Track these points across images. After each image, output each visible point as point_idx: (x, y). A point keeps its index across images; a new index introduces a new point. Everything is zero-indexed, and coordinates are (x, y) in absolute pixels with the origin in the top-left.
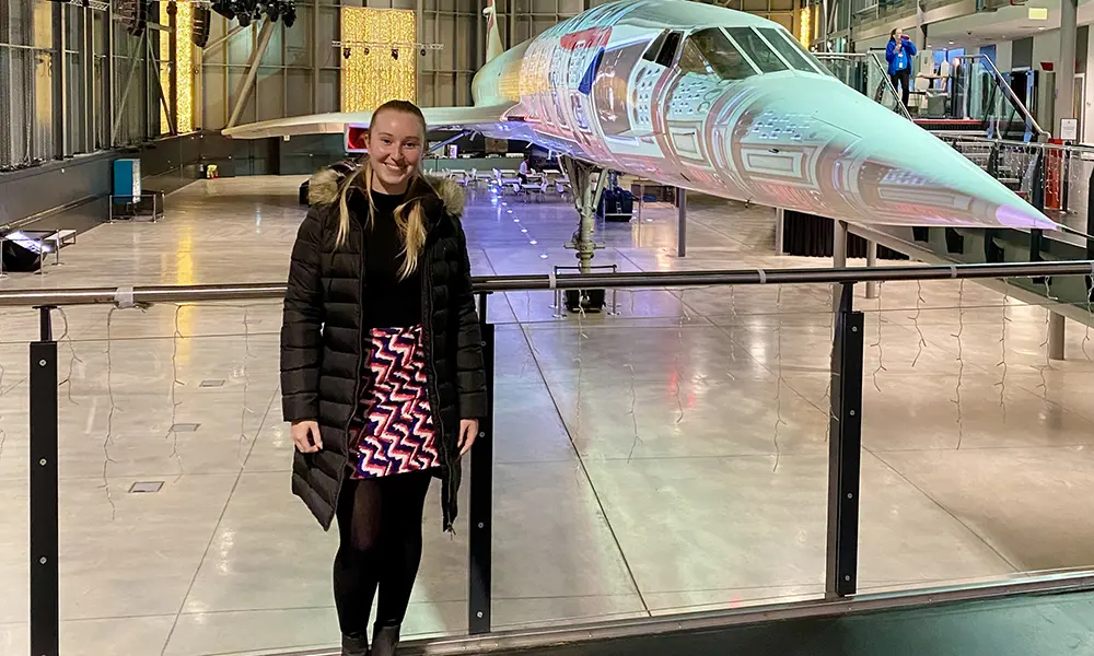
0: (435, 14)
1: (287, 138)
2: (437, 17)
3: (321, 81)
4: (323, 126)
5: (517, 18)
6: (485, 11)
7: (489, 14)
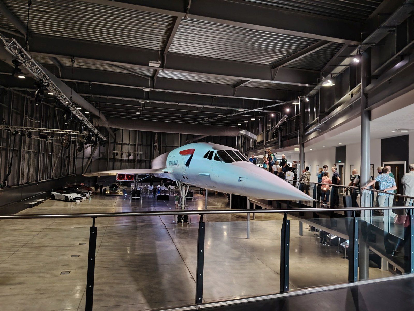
0: (141, 145)
1: (99, 177)
2: (142, 145)
3: (109, 161)
4: (110, 174)
5: (163, 146)
6: (155, 144)
7: (156, 145)
